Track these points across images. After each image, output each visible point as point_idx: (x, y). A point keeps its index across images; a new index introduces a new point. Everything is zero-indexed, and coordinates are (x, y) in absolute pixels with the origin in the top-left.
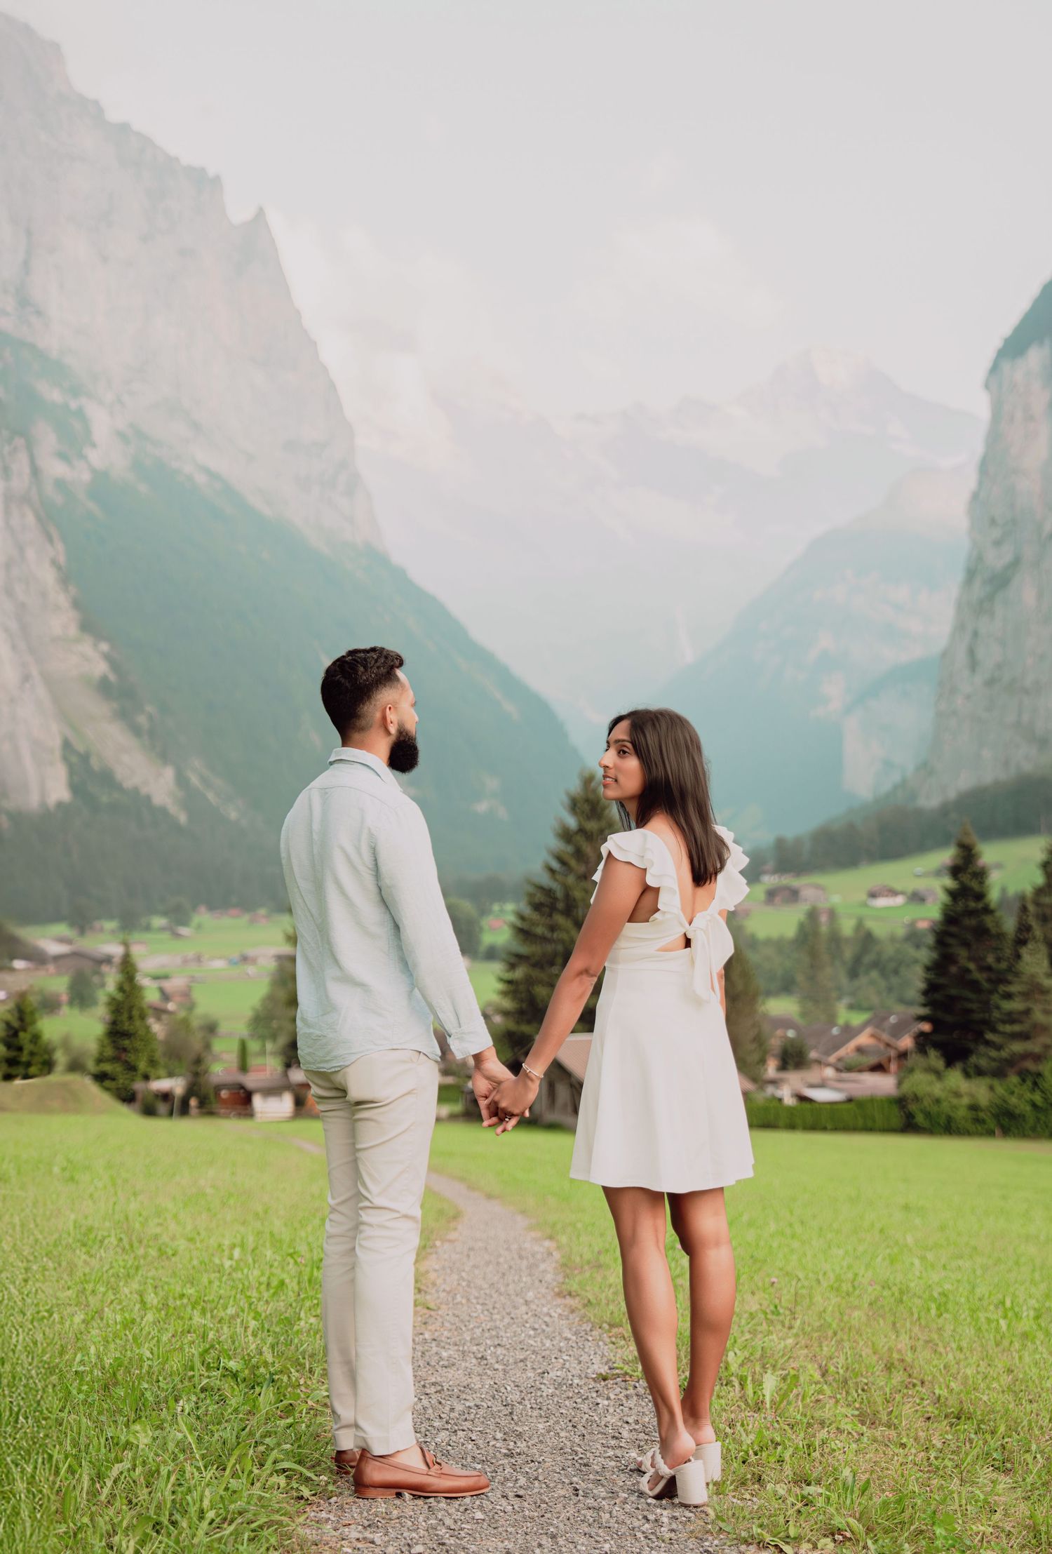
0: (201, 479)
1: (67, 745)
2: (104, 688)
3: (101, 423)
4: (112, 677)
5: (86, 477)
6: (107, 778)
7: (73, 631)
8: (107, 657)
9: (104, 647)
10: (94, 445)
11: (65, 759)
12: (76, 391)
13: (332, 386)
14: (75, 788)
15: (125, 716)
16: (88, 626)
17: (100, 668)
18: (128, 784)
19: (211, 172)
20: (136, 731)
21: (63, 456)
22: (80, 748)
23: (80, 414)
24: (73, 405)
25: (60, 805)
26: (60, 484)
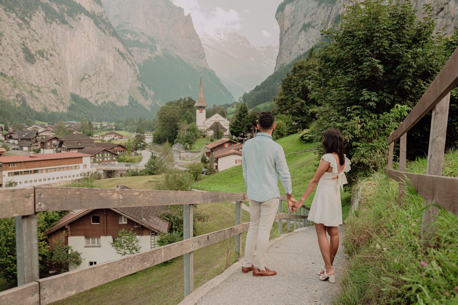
0: (175, 57)
1: (130, 97)
2: (139, 88)
3: (159, 48)
4: (141, 87)
5: (154, 56)
6: (136, 102)
7: (136, 80)
8: (141, 84)
9: (141, 82)
10: (156, 51)
11: (129, 99)
12: (155, 43)
13: (200, 42)
14: (130, 103)
15: (141, 93)
16: (138, 79)
17: (140, 85)
18: (139, 103)
19: (182, 8)
20: (143, 95)
21: (151, 53)
22: (133, 97)
23: (155, 46)
24: (154, 45)
25: (126, 106)
26: (149, 57)
